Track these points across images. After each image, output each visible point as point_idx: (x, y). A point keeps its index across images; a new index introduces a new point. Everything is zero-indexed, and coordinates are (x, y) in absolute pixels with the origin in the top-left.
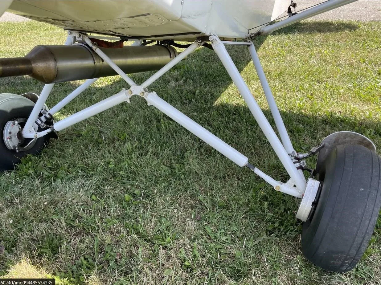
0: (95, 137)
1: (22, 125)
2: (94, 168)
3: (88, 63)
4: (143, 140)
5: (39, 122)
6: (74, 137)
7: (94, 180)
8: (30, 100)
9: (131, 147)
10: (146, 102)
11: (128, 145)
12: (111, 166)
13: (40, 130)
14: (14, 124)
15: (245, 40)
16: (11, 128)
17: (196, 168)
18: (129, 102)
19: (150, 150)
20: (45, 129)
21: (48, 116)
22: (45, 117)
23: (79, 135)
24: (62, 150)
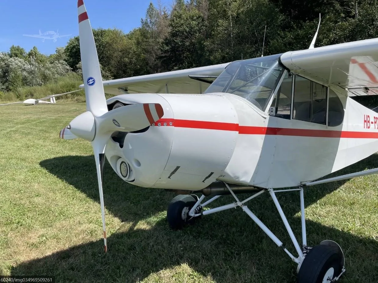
0: (219, 222)
1: (190, 209)
2: (216, 236)
3: (222, 189)
4: (243, 228)
5: (196, 210)
6: (209, 220)
7: (215, 241)
8: (194, 198)
9: (235, 231)
10: (243, 210)
11: (234, 229)
12: (224, 237)
13: (196, 213)
14: (187, 208)
15: (298, 187)
16: (185, 210)
17: (265, 248)
18: (235, 208)
19: (245, 234)
20: (198, 213)
21: (200, 207)
22: (199, 207)
23: (211, 220)
24: (203, 225)
